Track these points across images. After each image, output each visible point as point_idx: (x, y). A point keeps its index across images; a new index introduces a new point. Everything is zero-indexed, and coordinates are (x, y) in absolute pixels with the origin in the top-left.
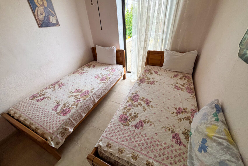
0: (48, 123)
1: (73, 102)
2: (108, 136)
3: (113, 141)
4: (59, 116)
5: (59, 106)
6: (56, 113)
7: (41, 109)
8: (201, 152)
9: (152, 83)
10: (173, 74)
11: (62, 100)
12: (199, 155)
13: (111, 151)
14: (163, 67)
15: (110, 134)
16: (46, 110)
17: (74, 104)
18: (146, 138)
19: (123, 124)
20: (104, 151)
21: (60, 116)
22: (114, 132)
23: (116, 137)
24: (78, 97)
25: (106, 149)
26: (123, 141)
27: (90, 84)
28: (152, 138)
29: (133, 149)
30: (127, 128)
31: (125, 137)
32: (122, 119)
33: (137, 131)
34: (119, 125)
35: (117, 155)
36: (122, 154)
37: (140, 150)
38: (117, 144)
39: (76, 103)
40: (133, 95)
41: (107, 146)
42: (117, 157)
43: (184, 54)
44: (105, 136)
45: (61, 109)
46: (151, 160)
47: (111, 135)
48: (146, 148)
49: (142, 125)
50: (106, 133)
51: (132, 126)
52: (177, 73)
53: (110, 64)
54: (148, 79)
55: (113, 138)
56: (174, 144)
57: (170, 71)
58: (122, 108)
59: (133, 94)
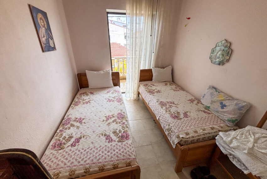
0: (122, 154)
1: (121, 127)
2: (180, 130)
3: (185, 130)
4: (124, 143)
5: (110, 136)
6: (117, 143)
7: (93, 149)
8: (223, 108)
9: (159, 92)
10: (164, 84)
11: (105, 131)
12: (224, 110)
13: (192, 136)
14: (153, 81)
15: (179, 128)
16: (101, 146)
17: (123, 127)
18: (197, 119)
19: (178, 120)
20: (187, 138)
21: (126, 142)
22: (180, 126)
23: (184, 127)
24: (117, 121)
25: (188, 137)
26: (190, 127)
27: (113, 108)
28: (199, 118)
29: (199, 127)
30: (182, 120)
31: (188, 125)
32: (173, 117)
33: (189, 118)
34: (177, 121)
35: (196, 135)
36: (198, 133)
37: (201, 126)
38: (189, 130)
39: (125, 126)
40: (159, 103)
41: (187, 135)
42: (197, 136)
43: (165, 69)
44: (178, 131)
45: (117, 137)
46: (211, 126)
47: (181, 128)
48: (202, 123)
49: (187, 115)
50: (176, 129)
51: (183, 118)
52: (166, 82)
53: (107, 88)
54: (154, 90)
55: (184, 129)
56: (209, 115)
57: (160, 82)
58: (164, 112)
59: (157, 102)
